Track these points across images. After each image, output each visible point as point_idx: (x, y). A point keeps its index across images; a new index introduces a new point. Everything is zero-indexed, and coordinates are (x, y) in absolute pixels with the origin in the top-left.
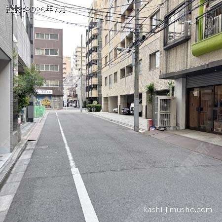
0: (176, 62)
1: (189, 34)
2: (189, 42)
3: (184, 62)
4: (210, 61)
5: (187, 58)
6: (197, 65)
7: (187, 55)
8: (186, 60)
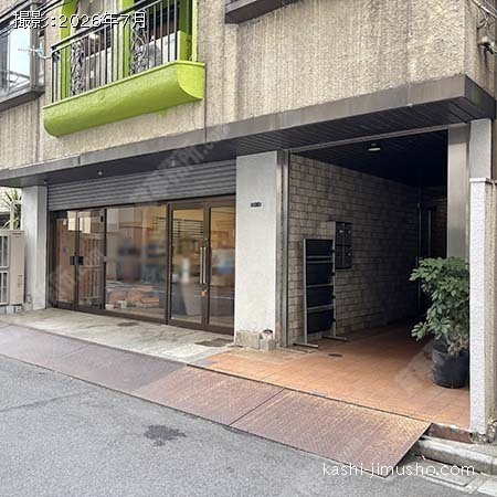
0: (14, 146)
1: (41, 81)
2: (41, 100)
3: (32, 146)
4: (83, 151)
5: (38, 140)
6: (58, 157)
7: (38, 132)
8: (35, 144)
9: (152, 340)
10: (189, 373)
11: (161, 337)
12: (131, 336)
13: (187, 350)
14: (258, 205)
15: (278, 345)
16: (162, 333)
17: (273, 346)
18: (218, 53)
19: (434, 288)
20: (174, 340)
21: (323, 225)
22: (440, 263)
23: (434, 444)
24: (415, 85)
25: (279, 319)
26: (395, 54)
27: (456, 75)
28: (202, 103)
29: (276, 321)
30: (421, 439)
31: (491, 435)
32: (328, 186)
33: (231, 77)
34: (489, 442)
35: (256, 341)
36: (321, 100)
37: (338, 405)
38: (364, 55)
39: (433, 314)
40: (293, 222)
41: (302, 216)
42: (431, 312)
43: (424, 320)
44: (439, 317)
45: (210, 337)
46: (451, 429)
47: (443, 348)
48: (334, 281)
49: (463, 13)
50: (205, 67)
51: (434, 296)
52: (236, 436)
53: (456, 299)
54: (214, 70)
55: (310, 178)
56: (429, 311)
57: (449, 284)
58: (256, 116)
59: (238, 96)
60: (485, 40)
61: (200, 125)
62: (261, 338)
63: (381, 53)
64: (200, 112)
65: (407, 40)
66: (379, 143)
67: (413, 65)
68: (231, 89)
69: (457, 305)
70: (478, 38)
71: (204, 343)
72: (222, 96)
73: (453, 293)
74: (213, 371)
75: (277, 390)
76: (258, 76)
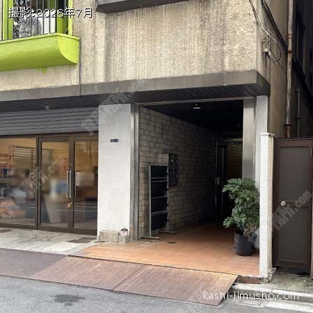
9: (30, 241)
10: (71, 260)
11: (36, 238)
12: (11, 239)
13: (63, 246)
14: (116, 141)
15: (131, 239)
16: (36, 236)
17: (128, 239)
18: (90, 32)
19: (237, 196)
20: (49, 240)
21: (160, 156)
22: (240, 181)
23: (240, 286)
24: (228, 73)
25: (132, 221)
26: (216, 52)
27: (251, 70)
28: (77, 67)
29: (130, 222)
30: (234, 284)
31: (270, 278)
32: (162, 129)
33: (101, 50)
34: (269, 282)
35: (116, 237)
36: (168, 75)
37: (182, 270)
38: (197, 50)
39: (236, 212)
40: (142, 154)
41: (147, 149)
42: (235, 211)
43: (230, 216)
44: (240, 213)
45: (77, 237)
46: (249, 277)
47: (241, 233)
48: (168, 194)
49: (255, 34)
50: (80, 41)
51: (237, 201)
52: (120, 295)
53: (249, 202)
54: (87, 44)
55: (152, 123)
56: (233, 210)
57: (245, 194)
58: (120, 80)
59: (107, 65)
60: (266, 50)
61: (75, 82)
62: (119, 234)
63: (207, 50)
64: (75, 72)
65: (223, 45)
66: (199, 104)
67: (227, 60)
68: (101, 59)
69: (249, 206)
70: (262, 49)
71: (73, 241)
72: (94, 63)
73: (248, 199)
74: (90, 258)
75: (139, 266)
76: (123, 53)
